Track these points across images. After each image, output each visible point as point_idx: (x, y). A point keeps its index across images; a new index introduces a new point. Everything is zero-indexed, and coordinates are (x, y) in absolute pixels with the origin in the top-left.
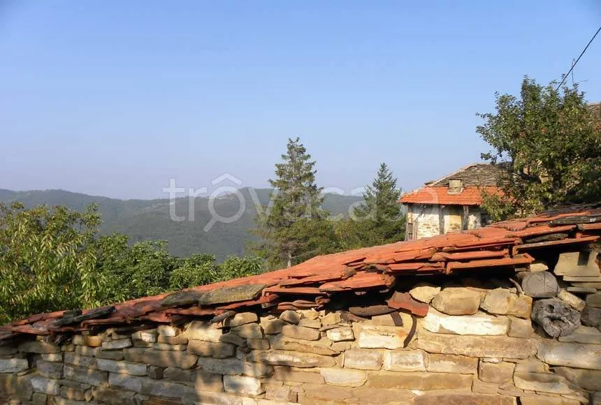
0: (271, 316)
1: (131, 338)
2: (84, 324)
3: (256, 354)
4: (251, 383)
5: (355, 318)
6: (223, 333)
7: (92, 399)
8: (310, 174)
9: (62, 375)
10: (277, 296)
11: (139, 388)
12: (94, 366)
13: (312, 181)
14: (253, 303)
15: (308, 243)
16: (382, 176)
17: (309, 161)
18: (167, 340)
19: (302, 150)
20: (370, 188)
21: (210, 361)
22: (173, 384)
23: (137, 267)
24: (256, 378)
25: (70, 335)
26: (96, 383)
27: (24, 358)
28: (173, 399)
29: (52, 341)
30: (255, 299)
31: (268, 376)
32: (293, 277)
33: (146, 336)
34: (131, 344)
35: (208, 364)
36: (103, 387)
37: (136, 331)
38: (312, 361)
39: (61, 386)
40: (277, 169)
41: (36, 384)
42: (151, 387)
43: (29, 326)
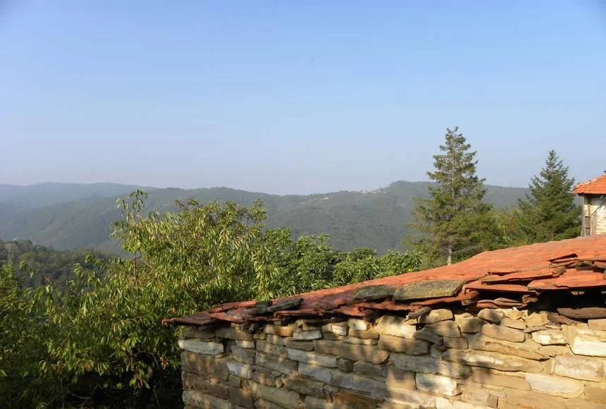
0: (467, 314)
1: (321, 330)
2: (277, 314)
3: (453, 353)
4: (445, 383)
5: (566, 320)
6: (417, 329)
7: (283, 385)
8: (471, 165)
9: (254, 361)
10: (478, 293)
11: (328, 380)
12: (284, 356)
13: (473, 171)
14: (453, 299)
15: (470, 238)
16: (551, 165)
17: (470, 151)
18: (358, 334)
19: (461, 140)
20: (537, 179)
21: (402, 357)
22: (363, 378)
23: (301, 260)
24: (452, 378)
25: (262, 324)
26: (287, 371)
27: (220, 343)
28: (362, 392)
29: (246, 329)
30: (454, 296)
31: (464, 377)
32: (494, 274)
33: (336, 329)
34: (321, 337)
35: (400, 361)
36: (293, 375)
37: (326, 323)
38: (516, 365)
39: (253, 371)
40: (435, 161)
41: (232, 367)
42: (340, 379)
43: (223, 314)
